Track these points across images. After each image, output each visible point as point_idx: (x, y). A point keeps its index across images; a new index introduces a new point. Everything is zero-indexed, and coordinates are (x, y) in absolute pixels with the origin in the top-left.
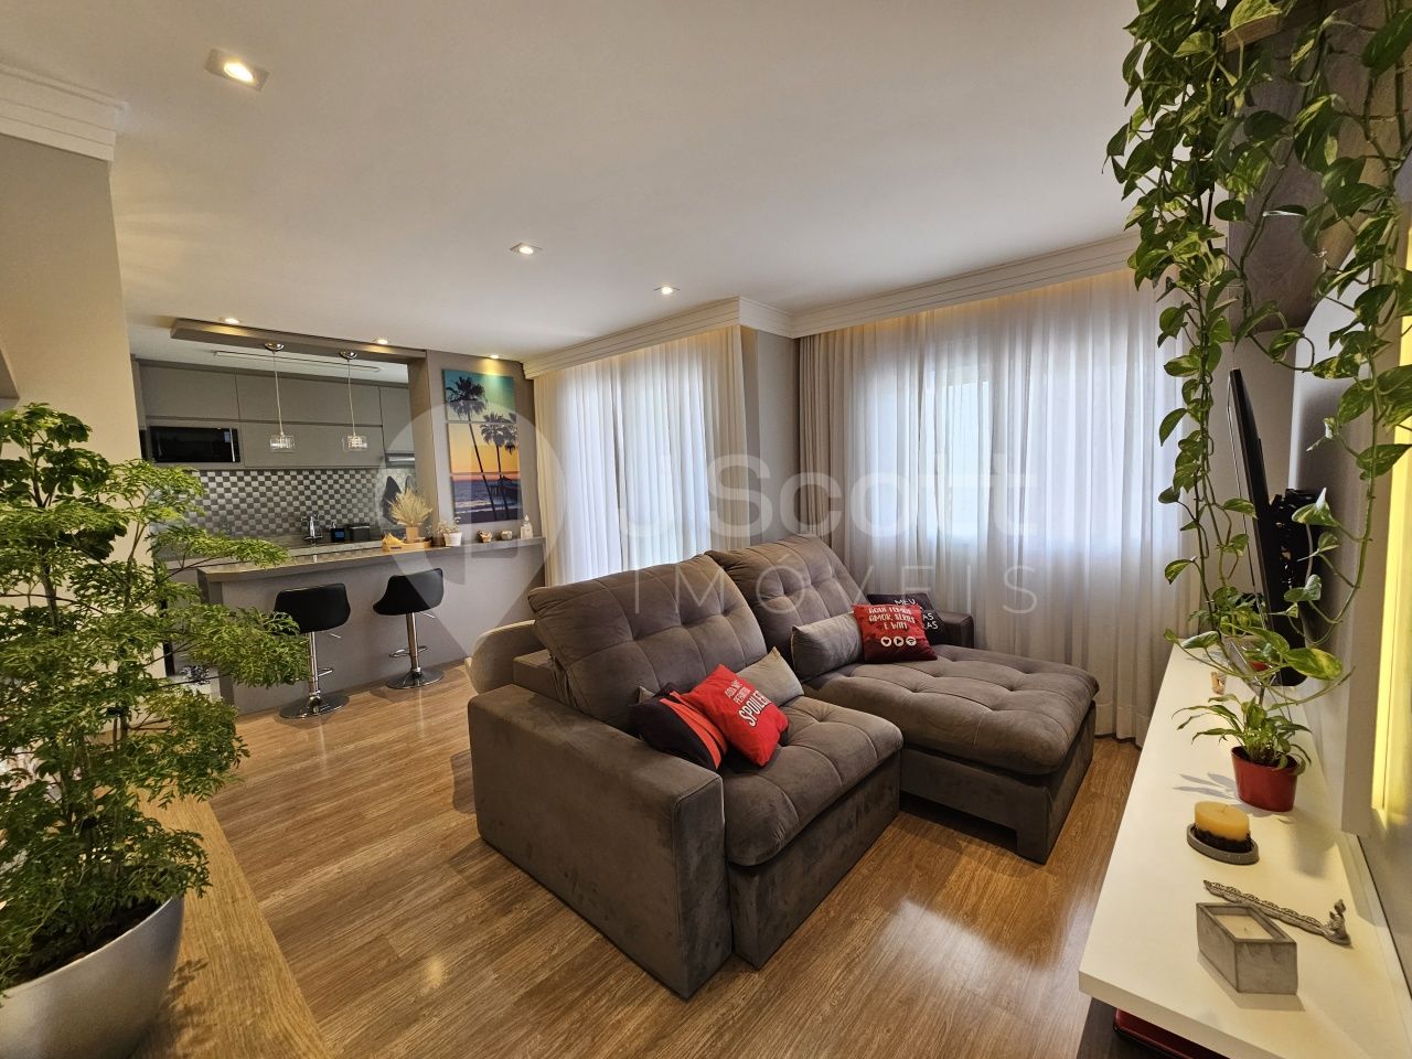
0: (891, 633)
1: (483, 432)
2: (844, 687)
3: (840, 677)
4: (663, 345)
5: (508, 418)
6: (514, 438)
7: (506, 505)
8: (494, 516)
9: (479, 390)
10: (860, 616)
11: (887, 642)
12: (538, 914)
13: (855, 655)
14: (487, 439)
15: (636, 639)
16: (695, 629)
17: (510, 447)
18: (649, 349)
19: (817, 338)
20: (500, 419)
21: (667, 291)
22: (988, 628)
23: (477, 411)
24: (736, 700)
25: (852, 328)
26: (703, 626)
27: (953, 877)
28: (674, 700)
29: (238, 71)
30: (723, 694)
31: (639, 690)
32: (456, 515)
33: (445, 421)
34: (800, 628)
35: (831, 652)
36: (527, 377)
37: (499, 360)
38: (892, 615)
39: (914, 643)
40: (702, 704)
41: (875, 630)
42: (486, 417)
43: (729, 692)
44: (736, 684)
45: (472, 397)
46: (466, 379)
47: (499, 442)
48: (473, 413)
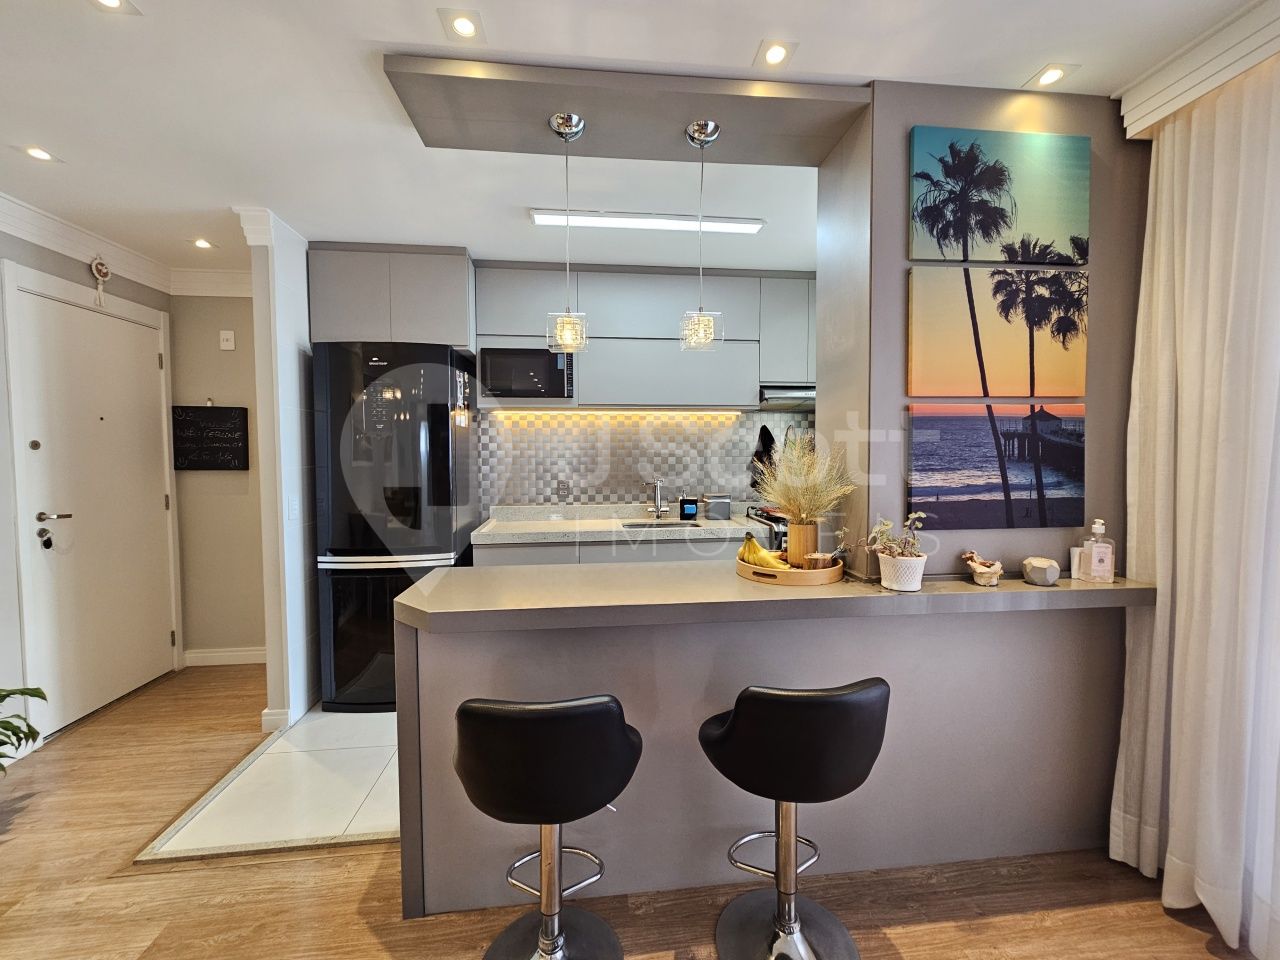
1: (999, 288)
6: (1078, 304)
7: (1040, 487)
8: (1008, 515)
9: (996, 177)
14: (1006, 308)
17: (1065, 328)
20: (1045, 256)
23: (987, 234)
32: (909, 508)
33: (901, 264)
36: (1131, 133)
37: (1053, 94)
42: (1009, 249)
45: (975, 197)
46: (965, 148)
47: (1036, 316)
48: (977, 239)
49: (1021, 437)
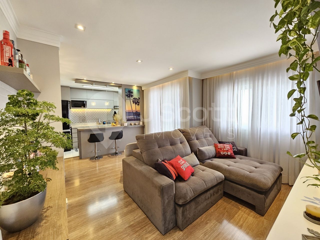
0: (224, 151)
1: (133, 101)
2: (210, 163)
3: (209, 161)
4: (171, 82)
5: (138, 99)
6: (139, 103)
7: (137, 117)
8: (134, 120)
9: (132, 93)
10: (216, 146)
11: (222, 153)
12: (133, 209)
13: (214, 156)
14: (133, 103)
15: (159, 148)
16: (173, 146)
17: (138, 105)
18: (168, 83)
19: (208, 79)
20: (136, 99)
21: (171, 69)
22: (251, 151)
23: (132, 97)
24: (181, 164)
25: (216, 76)
26: (175, 146)
27: (236, 216)
28: (166, 162)
29: (80, 27)
30: (177, 162)
31: (158, 160)
32: (126, 119)
33: (125, 99)
34: (200, 148)
35: (207, 155)
36: (142, 90)
37: (137, 86)
38: (224, 146)
39: (230, 154)
40: (172, 164)
41: (219, 150)
42: (133, 98)
43: (179, 162)
44: (181, 160)
45: (131, 94)
46: (129, 90)
47: (136, 104)
48: (131, 97)
49: (135, 113)
